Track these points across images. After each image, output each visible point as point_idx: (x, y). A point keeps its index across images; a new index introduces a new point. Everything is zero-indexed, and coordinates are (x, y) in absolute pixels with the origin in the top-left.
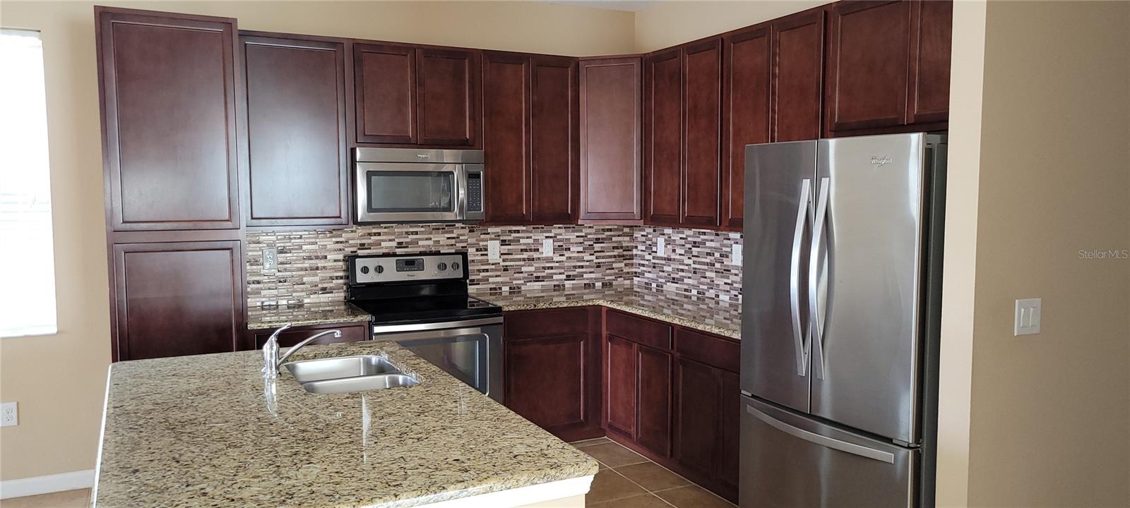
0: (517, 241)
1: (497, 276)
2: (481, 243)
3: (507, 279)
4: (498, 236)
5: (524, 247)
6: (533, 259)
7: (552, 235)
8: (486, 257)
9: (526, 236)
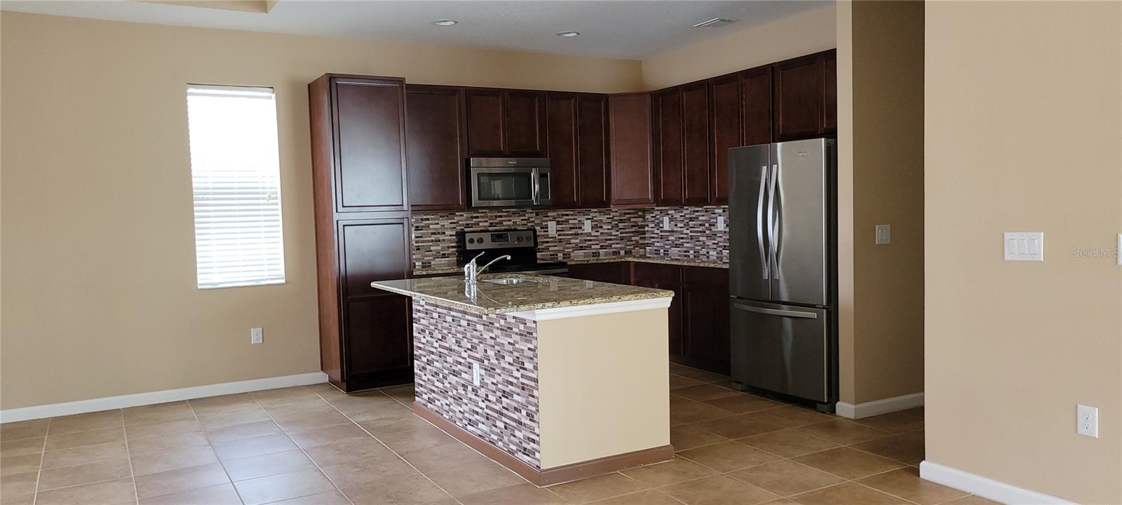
0: (567, 221)
1: (555, 246)
2: (544, 223)
3: (561, 248)
4: (554, 219)
5: (572, 226)
6: (578, 234)
7: (590, 217)
8: (546, 233)
9: (574, 218)
